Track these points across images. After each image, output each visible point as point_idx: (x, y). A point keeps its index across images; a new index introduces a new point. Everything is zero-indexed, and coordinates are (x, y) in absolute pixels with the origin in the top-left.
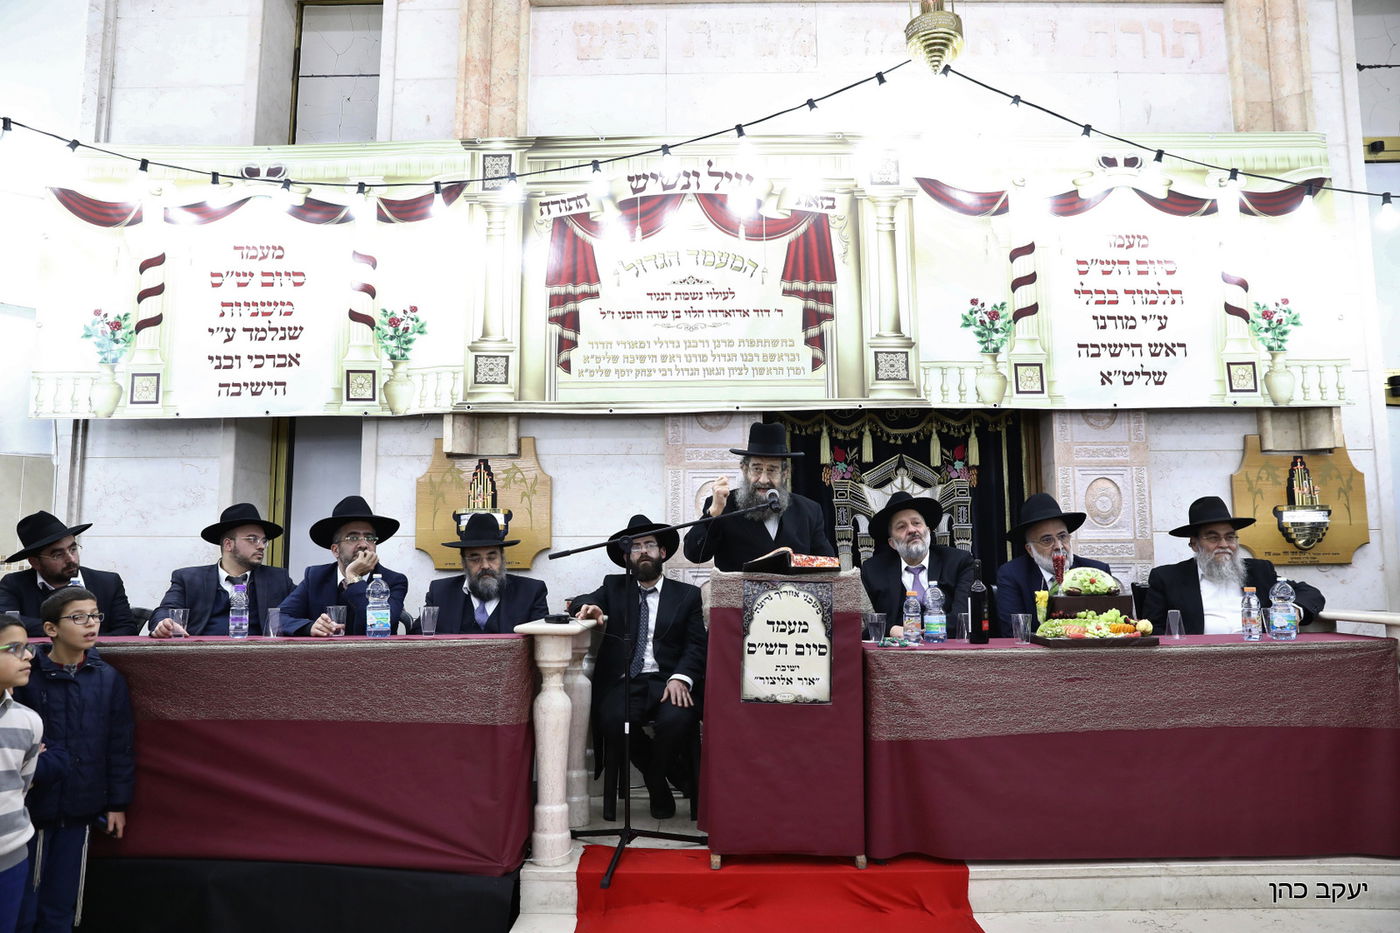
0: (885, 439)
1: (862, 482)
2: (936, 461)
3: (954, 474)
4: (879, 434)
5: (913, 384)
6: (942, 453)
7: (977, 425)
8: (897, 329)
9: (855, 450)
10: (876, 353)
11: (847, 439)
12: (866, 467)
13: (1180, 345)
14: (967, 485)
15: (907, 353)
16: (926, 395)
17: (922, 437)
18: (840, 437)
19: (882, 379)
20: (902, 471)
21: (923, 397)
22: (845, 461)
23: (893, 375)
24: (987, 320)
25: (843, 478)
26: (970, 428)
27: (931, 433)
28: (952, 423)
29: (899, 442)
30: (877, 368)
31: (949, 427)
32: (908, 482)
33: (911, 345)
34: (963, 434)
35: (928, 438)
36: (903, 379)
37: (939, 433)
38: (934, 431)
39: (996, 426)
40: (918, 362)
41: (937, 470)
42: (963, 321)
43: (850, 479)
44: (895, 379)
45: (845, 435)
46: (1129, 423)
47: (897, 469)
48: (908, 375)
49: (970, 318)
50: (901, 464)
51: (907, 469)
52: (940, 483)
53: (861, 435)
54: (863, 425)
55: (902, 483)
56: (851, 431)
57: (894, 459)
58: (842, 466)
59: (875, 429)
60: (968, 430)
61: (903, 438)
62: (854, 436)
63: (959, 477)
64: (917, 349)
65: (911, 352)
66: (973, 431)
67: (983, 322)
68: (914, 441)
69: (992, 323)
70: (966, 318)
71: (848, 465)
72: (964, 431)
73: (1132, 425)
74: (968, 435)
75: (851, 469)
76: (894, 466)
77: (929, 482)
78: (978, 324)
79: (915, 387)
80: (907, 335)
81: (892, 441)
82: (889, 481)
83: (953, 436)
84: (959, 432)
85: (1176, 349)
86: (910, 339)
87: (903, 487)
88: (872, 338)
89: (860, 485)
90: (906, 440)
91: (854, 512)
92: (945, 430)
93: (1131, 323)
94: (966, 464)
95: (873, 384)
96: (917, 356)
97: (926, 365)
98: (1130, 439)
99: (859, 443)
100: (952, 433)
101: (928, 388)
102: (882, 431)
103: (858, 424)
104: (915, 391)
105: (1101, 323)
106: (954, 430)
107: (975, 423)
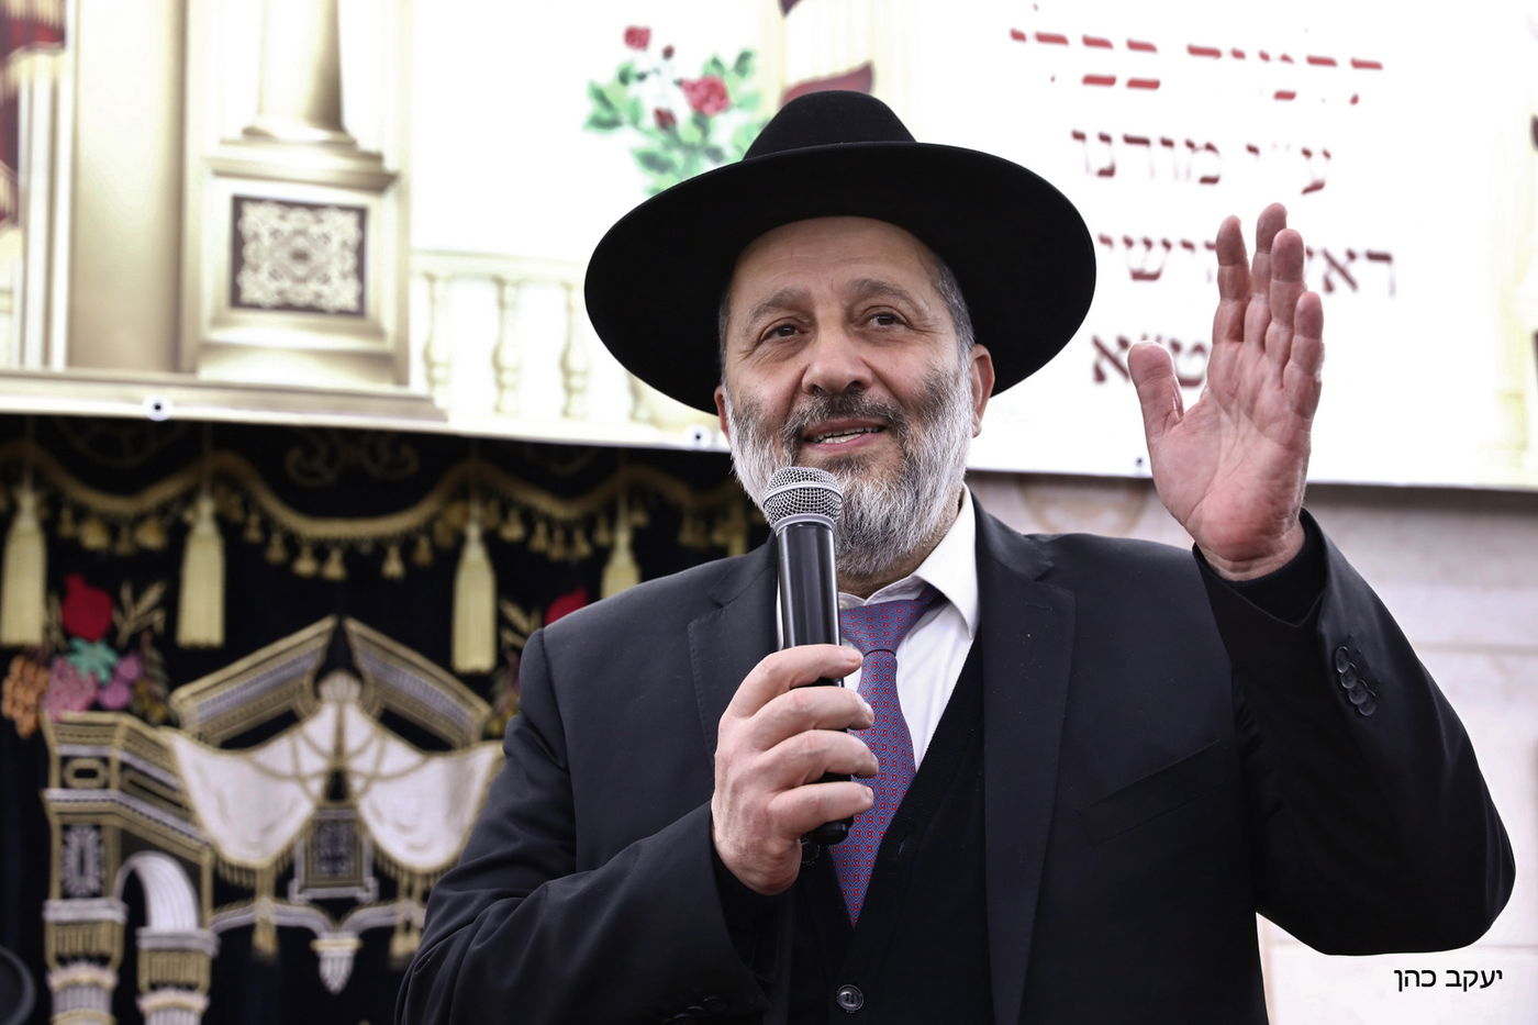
0: (276, 553)
1: (172, 722)
2: (474, 647)
4: (254, 535)
5: (378, 333)
6: (501, 622)
7: (639, 518)
8: (329, 113)
9: (153, 595)
10: (238, 203)
11: (124, 548)
12: (192, 664)
13: (1374, 257)
15: (362, 214)
16: (432, 381)
17: (423, 554)
18: (94, 538)
19: (256, 306)
20: (339, 686)
21: (417, 385)
22: (110, 638)
23: (305, 294)
24: (683, 110)
25: (96, 706)
26: (612, 526)
27: (460, 540)
28: (544, 503)
29: (334, 570)
30: (238, 261)
31: (529, 518)
32: (360, 728)
33: (379, 180)
34: (584, 548)
35: (448, 561)
36: (343, 313)
37: (492, 541)
38: (473, 532)
39: (709, 526)
40: (405, 250)
41: (479, 683)
42: (590, 107)
43: (126, 709)
44: (310, 309)
45: (113, 527)
47: (321, 674)
48: (361, 298)
49: (618, 95)
50: (337, 658)
51: (357, 674)
52: (487, 736)
53: (179, 535)
54: (189, 498)
55: (340, 732)
56: (140, 519)
57: (311, 638)
58: (93, 658)
59: (237, 515)
60: (602, 537)
61: (351, 551)
62: (151, 537)
64: (403, 199)
65: (382, 209)
66: (623, 538)
67: (665, 119)
68: (393, 567)
69: (701, 121)
70: (601, 97)
71: (122, 652)
72: (589, 537)
74: (603, 555)
75: (130, 668)
76: (311, 664)
77: (442, 729)
78: (649, 121)
79: (388, 345)
80: (367, 143)
81: (305, 566)
82: (285, 721)
83: (542, 557)
84: (569, 541)
85: (1360, 269)
86: (377, 158)
87: (339, 750)
88: (224, 142)
89: (165, 736)
90: (365, 561)
91: (133, 844)
92: (513, 532)
93: (1205, 164)
95: (218, 322)
96: (404, 228)
97: (439, 267)
99: (167, 567)
100: (540, 542)
101: (438, 354)
102: (267, 525)
103: (167, 490)
104: (389, 363)
105: (1101, 156)
106: (550, 534)
107: (631, 507)
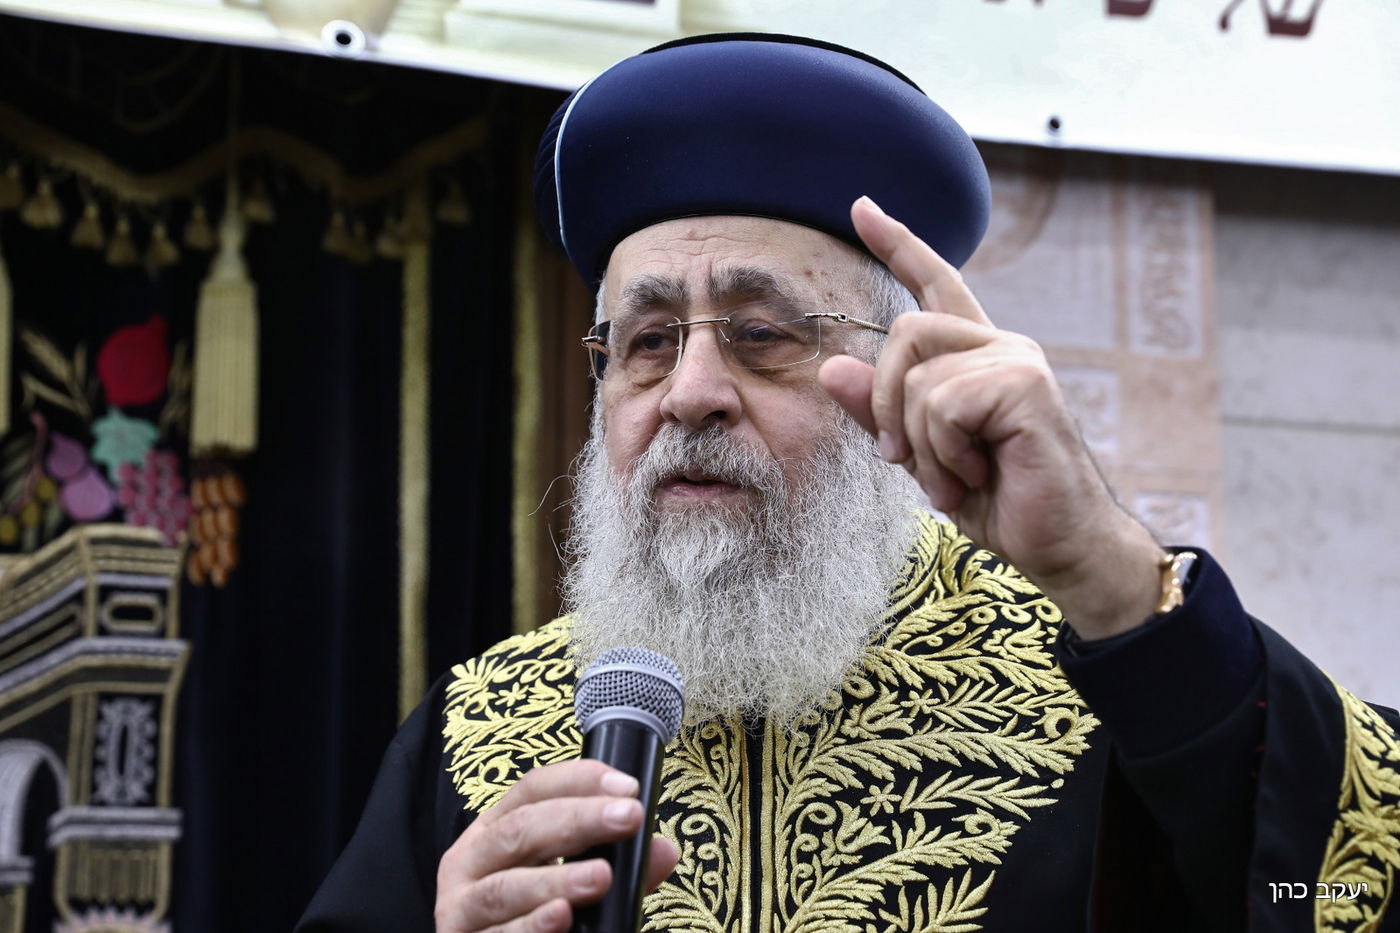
3: (86, 495)
6: (21, 363)
7: (260, 210)
14: (166, 571)
26: (215, 220)
28: (95, 170)
31: (70, 193)
34: (167, 252)
39: (375, 229)
46: (1118, 242)
60: (197, 236)
63: (116, 516)
66: (232, 238)
72: (176, 235)
73: (1136, 257)
74: (198, 266)
83: (94, 257)
84: (141, 238)
92: (45, 214)
94: (175, 440)
98: (1122, 334)
100: (88, 232)
106: (107, 222)
107: (246, 191)
